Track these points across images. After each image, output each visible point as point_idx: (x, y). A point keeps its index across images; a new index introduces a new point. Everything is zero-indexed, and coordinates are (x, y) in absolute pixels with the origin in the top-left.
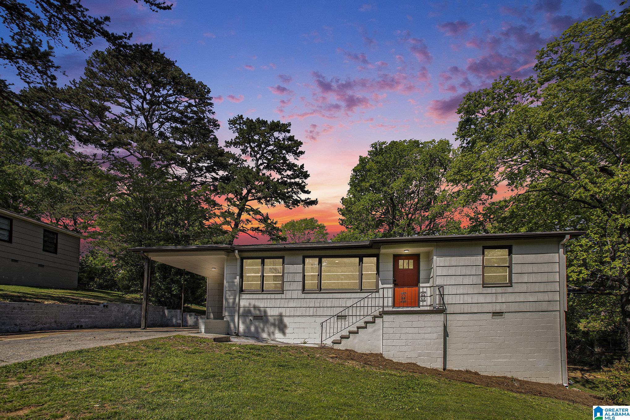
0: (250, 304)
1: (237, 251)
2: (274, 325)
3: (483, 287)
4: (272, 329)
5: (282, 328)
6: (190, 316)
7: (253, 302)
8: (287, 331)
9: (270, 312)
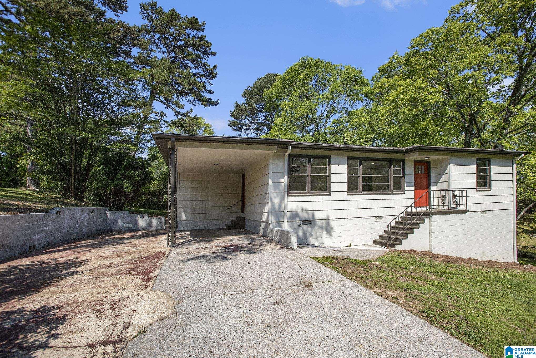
0: (297, 207)
1: (291, 147)
2: (321, 227)
3: (477, 191)
4: (319, 232)
5: (329, 230)
6: (142, 217)
7: (301, 205)
8: (334, 234)
9: (318, 215)
